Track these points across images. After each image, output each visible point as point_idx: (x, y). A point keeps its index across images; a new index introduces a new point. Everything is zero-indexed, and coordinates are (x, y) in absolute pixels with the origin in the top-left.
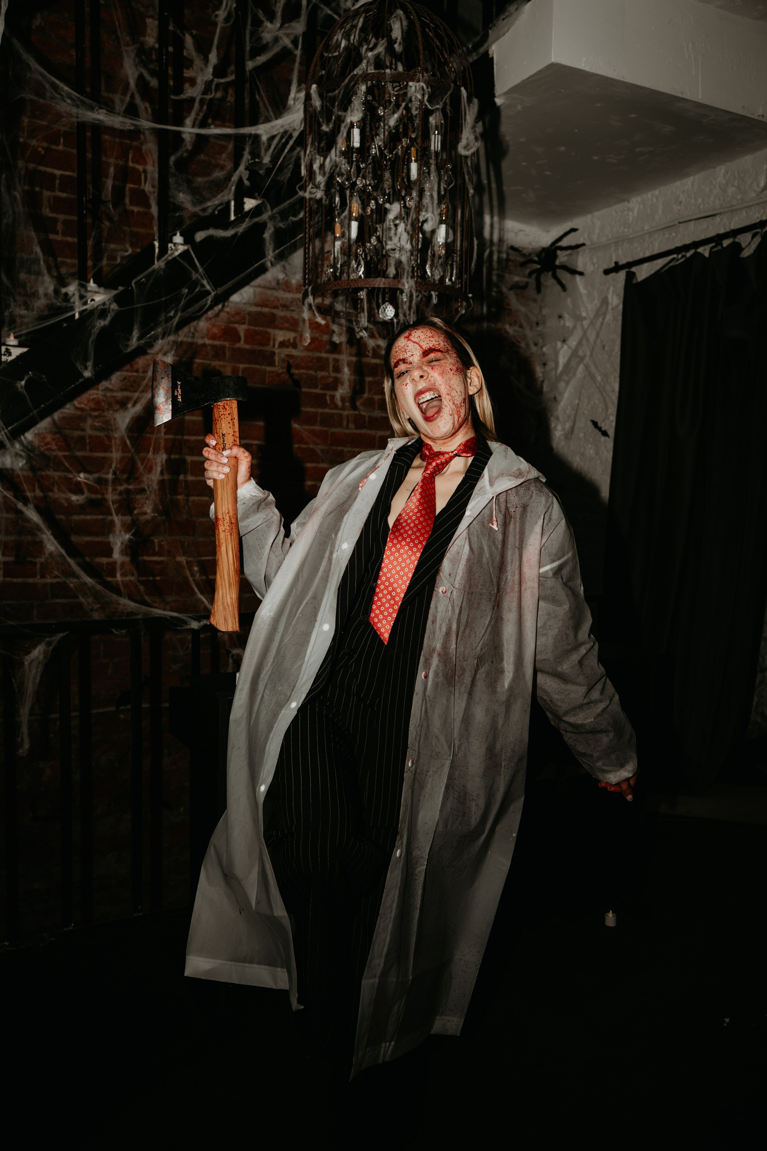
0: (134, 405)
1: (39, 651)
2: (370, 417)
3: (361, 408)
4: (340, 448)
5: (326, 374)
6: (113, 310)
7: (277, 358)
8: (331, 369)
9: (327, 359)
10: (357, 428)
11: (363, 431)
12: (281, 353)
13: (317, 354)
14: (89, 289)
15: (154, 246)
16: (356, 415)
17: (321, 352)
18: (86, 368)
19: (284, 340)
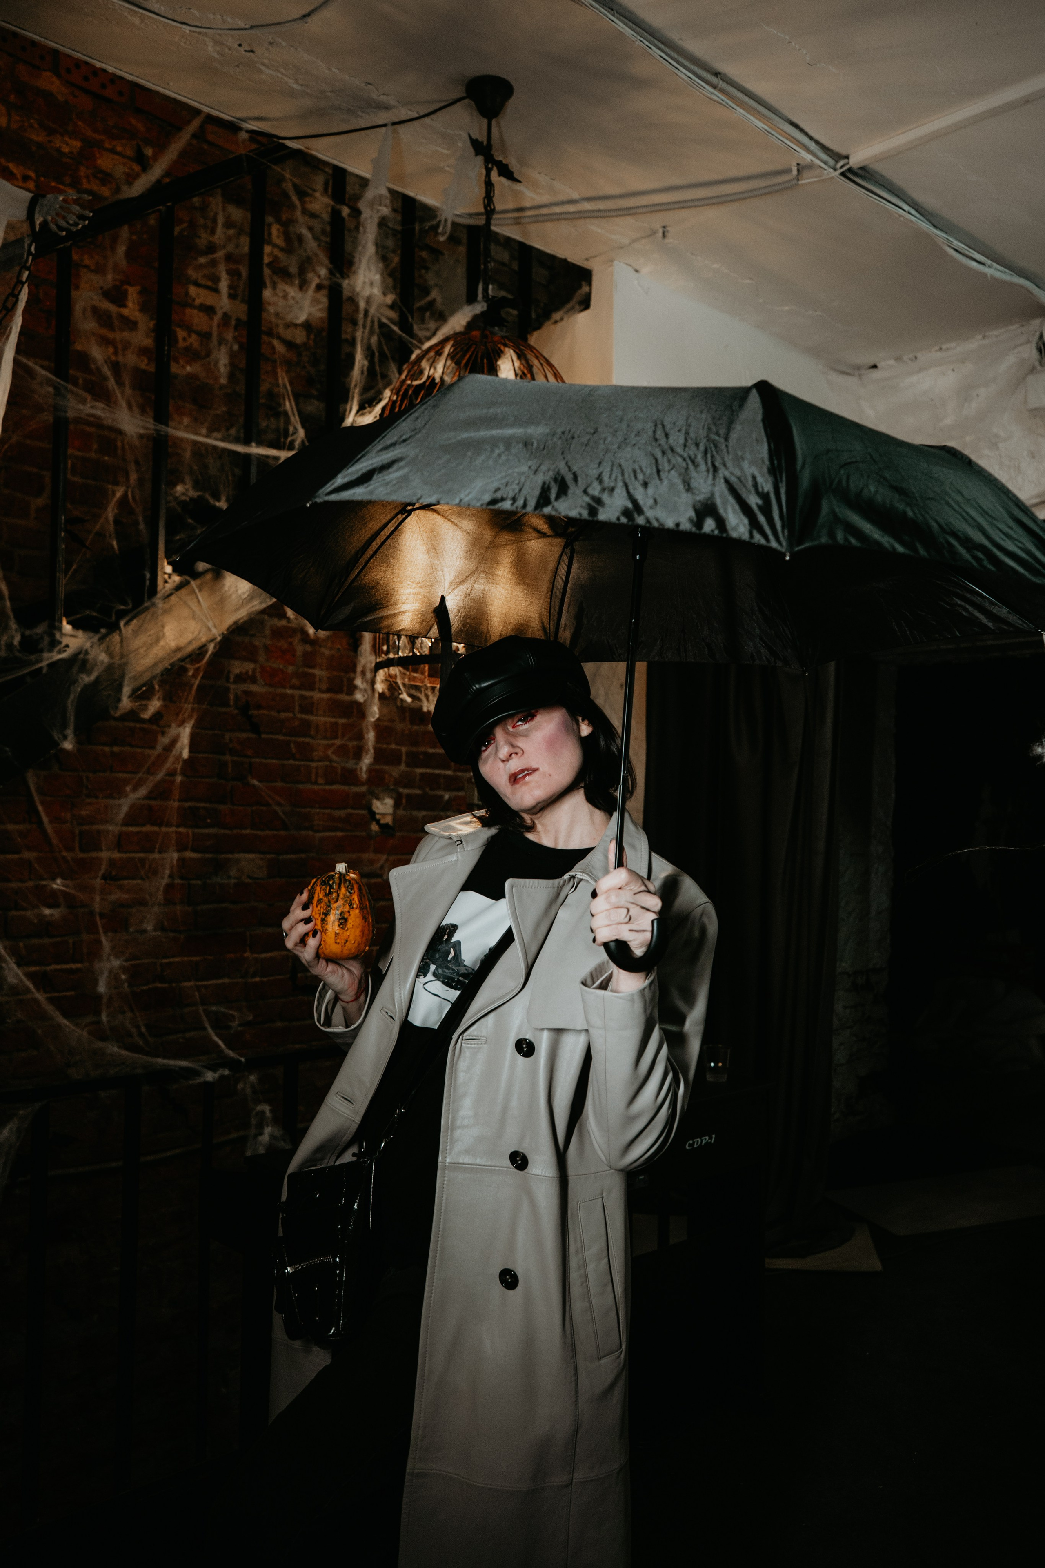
0: (135, 789)
1: (11, 1130)
2: (343, 769)
3: (335, 758)
4: (308, 809)
5: (291, 715)
6: (102, 662)
7: (232, 696)
8: (297, 708)
9: (293, 696)
10: (326, 783)
11: (334, 787)
12: (235, 689)
13: (280, 691)
14: (64, 631)
15: (144, 576)
16: (326, 766)
17: (285, 687)
18: (65, 738)
19: (241, 673)
